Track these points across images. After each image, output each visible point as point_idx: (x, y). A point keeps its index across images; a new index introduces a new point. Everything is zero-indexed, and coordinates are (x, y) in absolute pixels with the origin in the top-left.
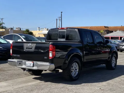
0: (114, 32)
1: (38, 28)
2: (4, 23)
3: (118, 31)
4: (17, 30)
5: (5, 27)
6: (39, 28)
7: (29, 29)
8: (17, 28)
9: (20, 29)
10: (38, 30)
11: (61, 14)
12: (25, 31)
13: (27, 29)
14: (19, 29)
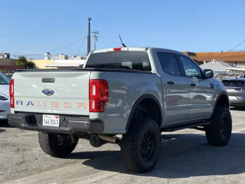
0: (205, 63)
1: (46, 54)
3: (213, 62)
4: (2, 57)
6: (49, 53)
9: (8, 56)
10: (46, 58)
12: (17, 60)
13: (22, 55)
14: (5, 56)
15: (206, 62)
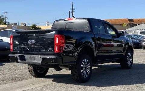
1: (46, 23)
2: (7, 18)
3: (143, 24)
4: (22, 25)
5: (9, 23)
6: (48, 22)
7: (36, 25)
8: (21, 24)
9: (26, 24)
10: (47, 25)
11: (72, 5)
12: (31, 26)
13: (33, 24)
14: (24, 24)
15: (139, 25)
